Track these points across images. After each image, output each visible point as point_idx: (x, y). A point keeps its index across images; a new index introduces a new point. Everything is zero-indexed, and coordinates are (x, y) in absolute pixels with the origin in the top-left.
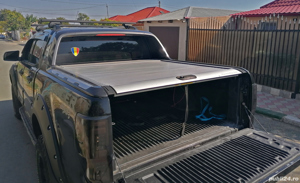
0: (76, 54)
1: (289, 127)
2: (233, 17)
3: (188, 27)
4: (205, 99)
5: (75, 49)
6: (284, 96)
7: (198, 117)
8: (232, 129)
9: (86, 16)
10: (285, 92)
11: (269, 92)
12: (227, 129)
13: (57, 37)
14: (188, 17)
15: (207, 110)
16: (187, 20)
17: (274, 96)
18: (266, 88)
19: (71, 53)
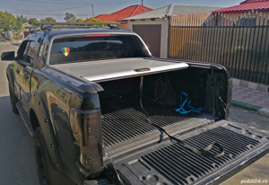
0: (66, 54)
1: (265, 119)
2: (213, 13)
3: (170, 25)
4: (184, 93)
5: (66, 49)
6: (261, 90)
7: (178, 110)
8: (209, 121)
9: (72, 16)
10: (262, 85)
11: (247, 86)
12: (204, 121)
13: (50, 39)
14: (169, 14)
15: (186, 104)
16: (169, 17)
17: (251, 90)
18: (244, 82)
19: (62, 53)
